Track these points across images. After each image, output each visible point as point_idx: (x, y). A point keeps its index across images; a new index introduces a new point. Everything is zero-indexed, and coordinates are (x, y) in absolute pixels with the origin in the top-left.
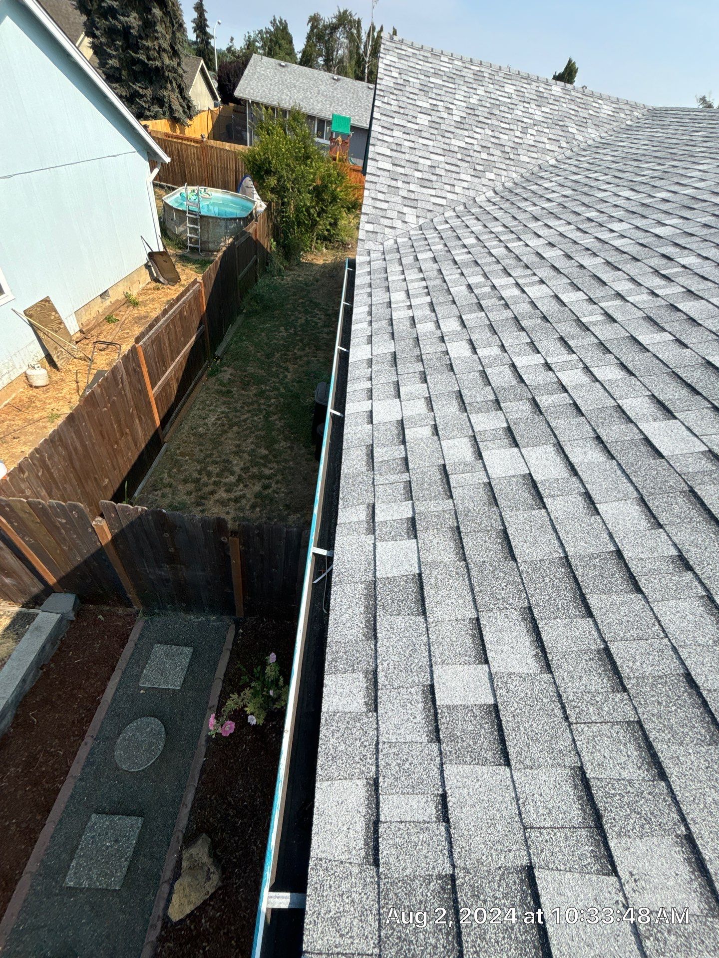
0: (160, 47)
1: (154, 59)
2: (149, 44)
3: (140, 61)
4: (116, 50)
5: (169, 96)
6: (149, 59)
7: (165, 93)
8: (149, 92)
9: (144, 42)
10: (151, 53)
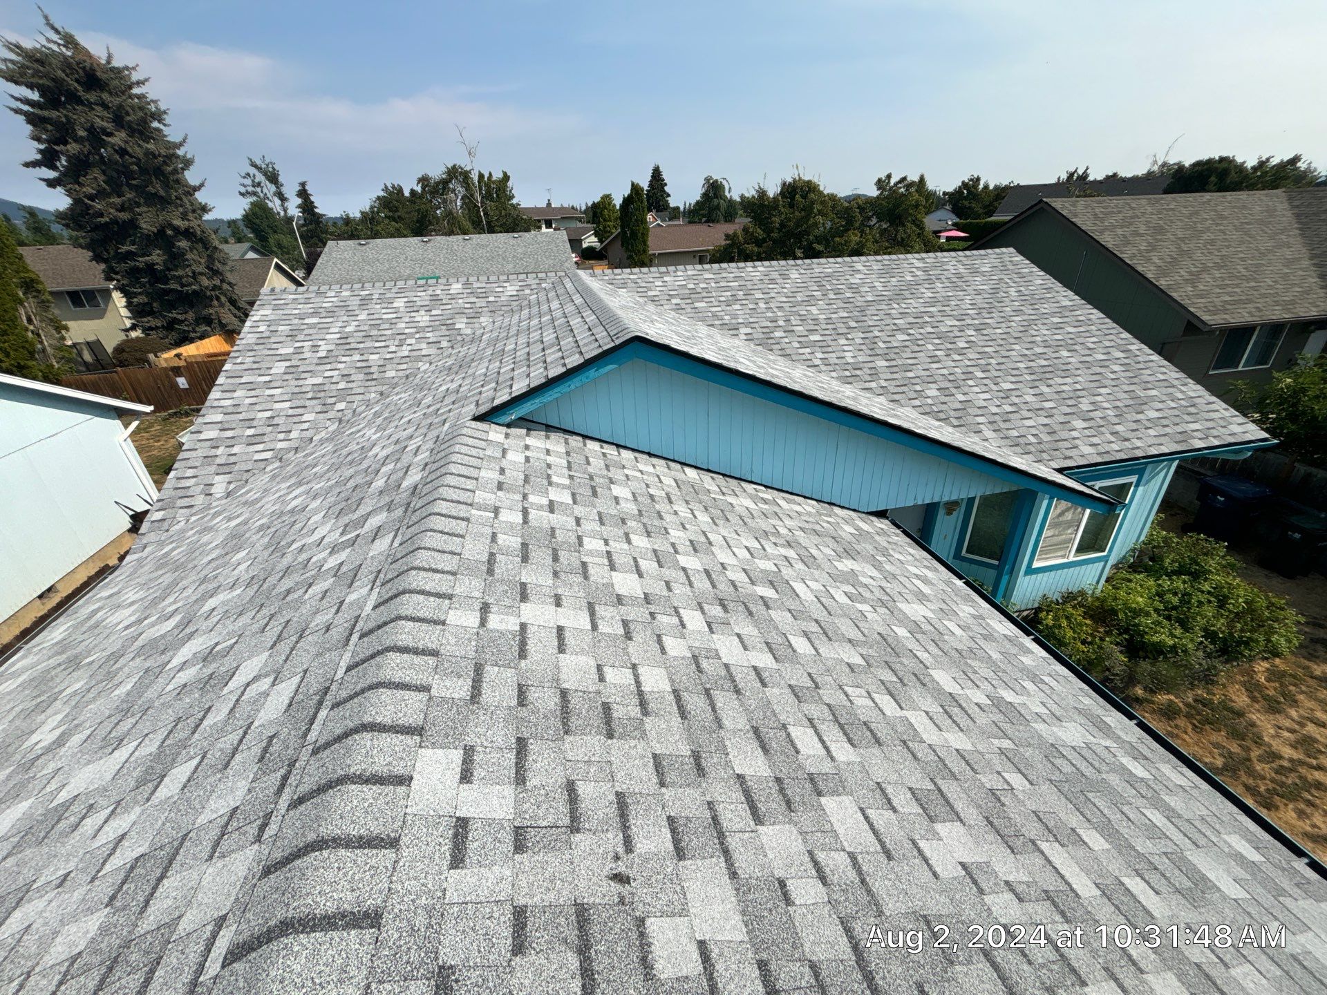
0: (194, 273)
1: (190, 284)
2: (180, 273)
3: (171, 290)
4: (142, 286)
5: (216, 312)
6: (183, 285)
7: (211, 311)
8: (191, 316)
9: (173, 273)
10: (184, 281)
